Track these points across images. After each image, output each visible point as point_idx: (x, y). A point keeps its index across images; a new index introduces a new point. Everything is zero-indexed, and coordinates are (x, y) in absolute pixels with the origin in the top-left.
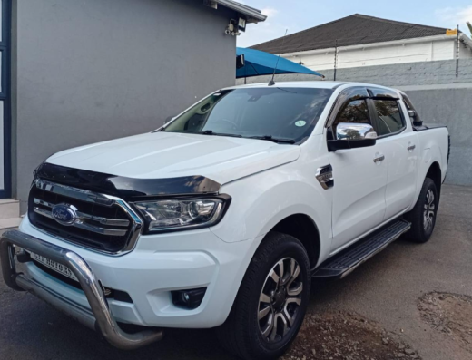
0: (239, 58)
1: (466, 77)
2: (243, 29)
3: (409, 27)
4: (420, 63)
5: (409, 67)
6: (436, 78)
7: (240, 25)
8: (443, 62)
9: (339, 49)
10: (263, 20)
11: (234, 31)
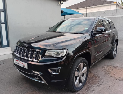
0: (62, 11)
1: (118, 14)
3: (105, 1)
4: (107, 11)
6: (111, 14)
7: (62, 2)
9: (87, 8)
10: (68, 1)
11: (61, 4)
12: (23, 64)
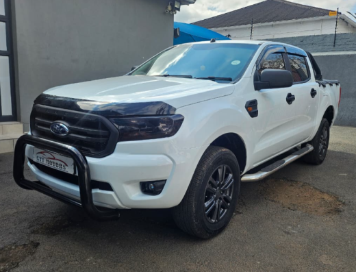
0: (175, 31)
1: (340, 47)
2: (179, 9)
4: (310, 36)
5: (302, 39)
6: (320, 48)
7: (176, 6)
8: (325, 36)
10: (193, 3)
11: (172, 11)
12: (59, 162)
